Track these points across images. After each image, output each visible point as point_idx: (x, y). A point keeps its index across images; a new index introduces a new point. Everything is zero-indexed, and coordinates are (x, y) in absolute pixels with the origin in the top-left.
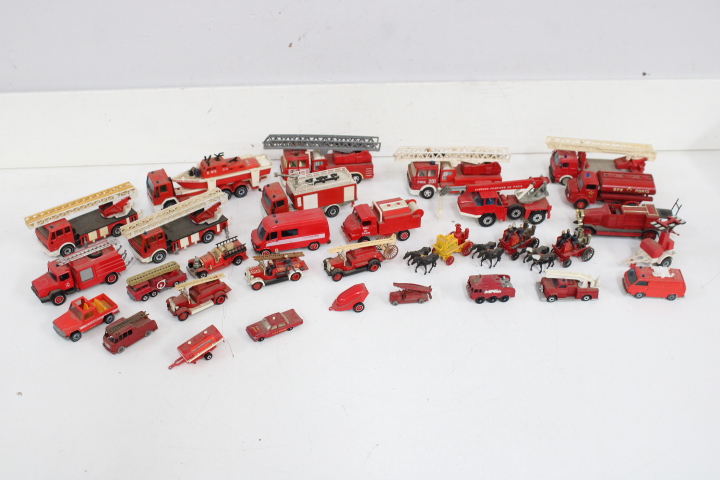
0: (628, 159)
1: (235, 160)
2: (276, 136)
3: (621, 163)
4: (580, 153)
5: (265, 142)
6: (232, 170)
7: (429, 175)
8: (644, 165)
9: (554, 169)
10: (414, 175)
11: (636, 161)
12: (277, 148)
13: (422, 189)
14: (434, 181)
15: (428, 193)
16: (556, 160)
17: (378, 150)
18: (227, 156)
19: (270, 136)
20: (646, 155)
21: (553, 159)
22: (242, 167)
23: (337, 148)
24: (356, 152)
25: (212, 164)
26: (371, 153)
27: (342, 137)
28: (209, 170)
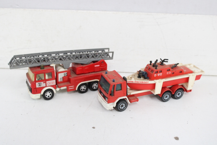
2: (20, 56)
5: (11, 63)
12: (23, 66)
17: (111, 58)
19: (15, 57)
23: (77, 61)
24: (94, 62)
25: (159, 68)
26: (106, 61)
27: (79, 51)
28: (157, 72)
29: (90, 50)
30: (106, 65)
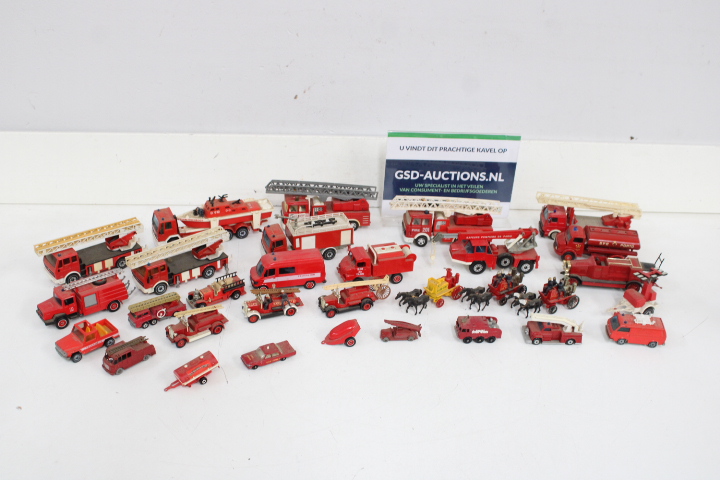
0: (615, 216)
1: (238, 202)
2: (278, 182)
3: (608, 220)
4: (569, 209)
5: (267, 187)
6: (234, 211)
7: (423, 223)
8: (630, 222)
9: (543, 223)
10: (409, 223)
11: (622, 218)
12: (278, 192)
13: (416, 237)
14: (428, 230)
15: (421, 241)
16: (546, 215)
17: (375, 199)
18: (230, 198)
19: (273, 181)
20: (632, 213)
21: (542, 214)
22: (244, 209)
23: (336, 196)
24: (354, 200)
25: (216, 205)
26: (369, 201)
27: (341, 185)
28: (213, 210)
29: (354, 187)
30: (367, 205)
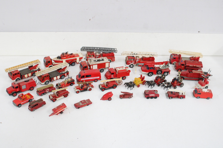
0: (194, 57)
1: (72, 54)
2: (85, 47)
3: (192, 58)
4: (179, 55)
5: (81, 49)
6: (70, 57)
7: (132, 60)
8: (199, 59)
9: (171, 59)
10: (128, 60)
11: (196, 58)
12: (85, 51)
13: (130, 65)
14: (134, 62)
15: (132, 66)
16: (172, 57)
18: (69, 53)
19: (83, 47)
20: (199, 56)
21: (170, 57)
22: (74, 56)
23: (103, 52)
24: (109, 53)
25: (64, 55)
26: (114, 53)
27: (105, 48)
29: (109, 49)
30: (114, 54)
